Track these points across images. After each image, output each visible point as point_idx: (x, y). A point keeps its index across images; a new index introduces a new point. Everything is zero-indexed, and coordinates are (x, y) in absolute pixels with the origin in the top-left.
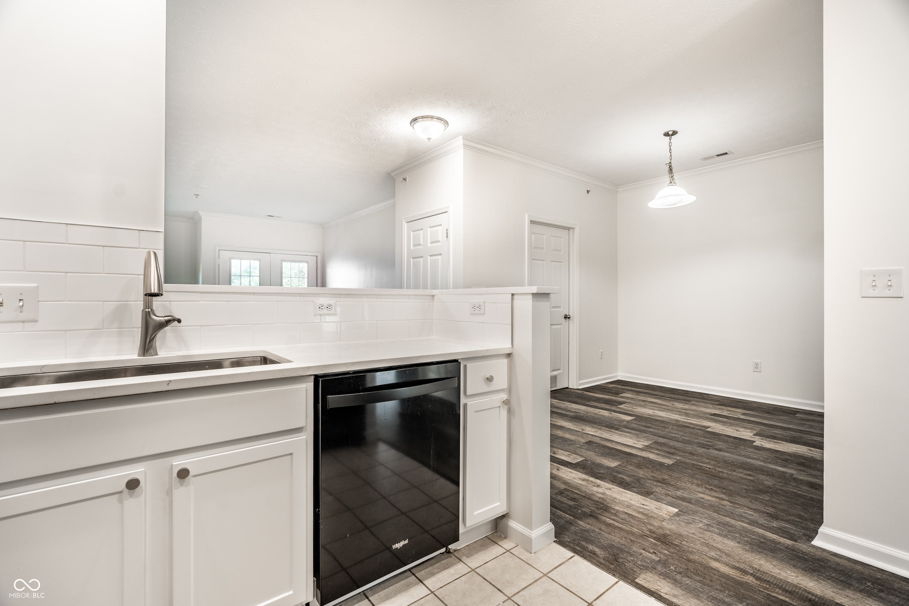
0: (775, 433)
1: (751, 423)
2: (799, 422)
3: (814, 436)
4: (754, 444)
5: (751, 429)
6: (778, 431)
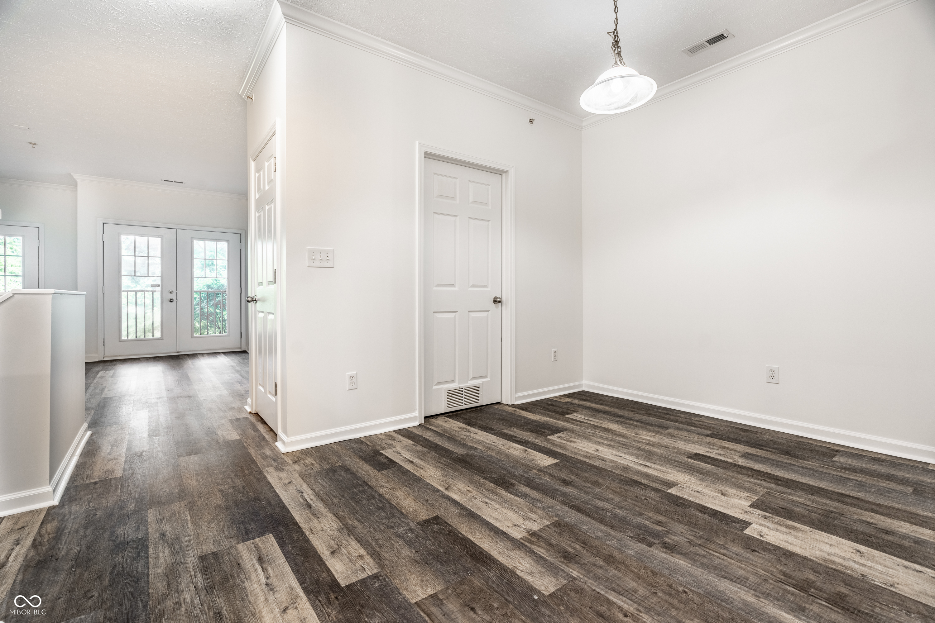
0: (793, 501)
1: (752, 476)
2: (839, 474)
3: (866, 510)
4: (747, 531)
5: (750, 490)
6: (799, 497)
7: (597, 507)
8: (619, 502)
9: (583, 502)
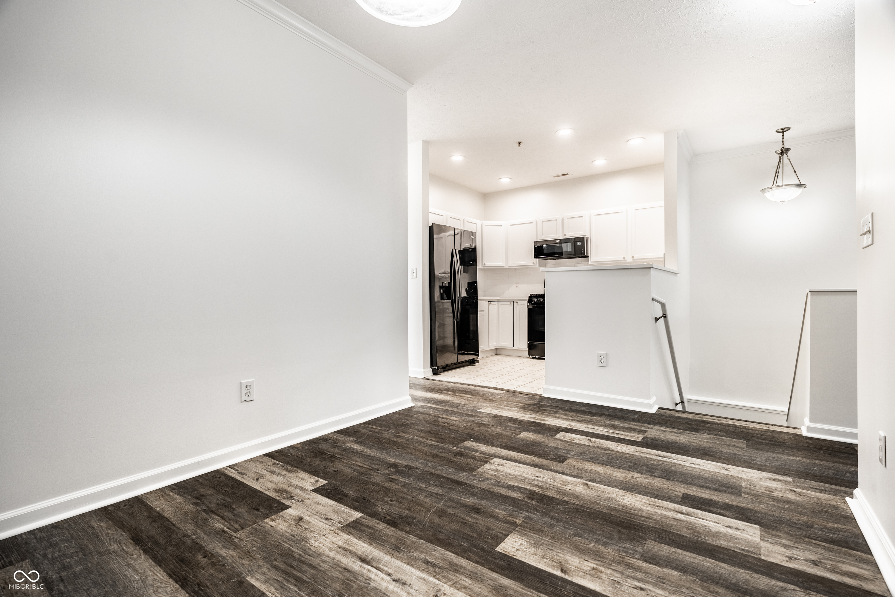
7: (441, 487)
8: (420, 494)
9: (454, 490)
